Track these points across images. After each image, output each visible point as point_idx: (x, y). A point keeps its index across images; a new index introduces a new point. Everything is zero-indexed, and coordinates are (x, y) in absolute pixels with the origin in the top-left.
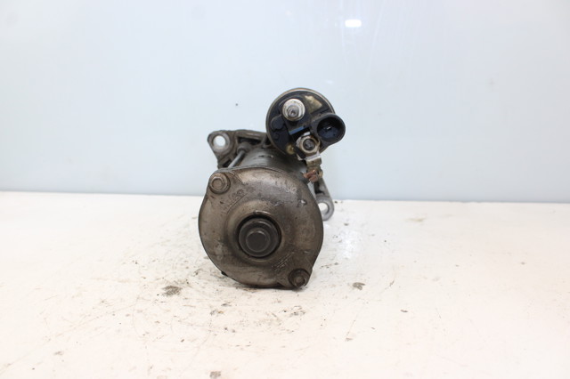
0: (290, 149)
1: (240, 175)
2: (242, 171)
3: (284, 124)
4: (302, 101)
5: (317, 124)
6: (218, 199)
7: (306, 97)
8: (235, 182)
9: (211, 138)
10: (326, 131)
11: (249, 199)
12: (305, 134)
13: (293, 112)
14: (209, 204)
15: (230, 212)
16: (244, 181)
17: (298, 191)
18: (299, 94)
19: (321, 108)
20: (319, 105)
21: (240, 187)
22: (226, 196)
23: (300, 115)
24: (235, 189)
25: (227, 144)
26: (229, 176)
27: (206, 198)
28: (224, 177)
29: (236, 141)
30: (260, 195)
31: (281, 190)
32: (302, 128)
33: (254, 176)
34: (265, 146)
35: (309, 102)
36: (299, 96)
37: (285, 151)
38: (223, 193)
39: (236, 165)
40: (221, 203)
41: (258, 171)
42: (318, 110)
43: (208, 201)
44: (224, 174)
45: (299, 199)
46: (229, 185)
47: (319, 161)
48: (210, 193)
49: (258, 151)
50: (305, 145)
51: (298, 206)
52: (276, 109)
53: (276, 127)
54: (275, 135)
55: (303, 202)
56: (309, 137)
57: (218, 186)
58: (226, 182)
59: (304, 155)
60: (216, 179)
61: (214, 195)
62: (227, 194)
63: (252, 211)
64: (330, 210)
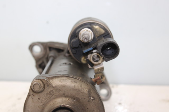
0: (83, 60)
1: (51, 81)
2: (52, 78)
3: (80, 44)
4: (92, 30)
5: (101, 47)
6: (37, 96)
7: (94, 26)
8: (48, 86)
9: (31, 47)
10: (107, 50)
11: (57, 97)
12: (94, 51)
13: (86, 38)
14: (30, 100)
15: (45, 105)
16: (54, 85)
17: (89, 92)
18: (89, 25)
19: (104, 34)
20: (103, 31)
21: (51, 89)
22: (42, 95)
23: (90, 39)
24: (48, 90)
25: (41, 51)
26: (44, 82)
27: (29, 95)
28: (41, 82)
29: (48, 50)
30: (64, 94)
31: (78, 91)
32: (91, 48)
33: (60, 81)
34: (67, 55)
35: (96, 29)
36: (89, 26)
37: (80, 61)
38: (40, 92)
39: (47, 73)
40: (39, 99)
41: (63, 78)
42: (102, 35)
43: (30, 97)
44: (41, 80)
45: (90, 96)
46: (44, 88)
47: (102, 69)
48: (32, 93)
49: (63, 59)
50: (93, 59)
51: (89, 101)
52: (74, 35)
53: (74, 46)
54: (73, 51)
55: (92, 98)
56: (96, 54)
57: (37, 89)
58: (42, 85)
59: (92, 65)
60: (36, 84)
61: (34, 94)
62: (43, 93)
63: (59, 105)
64: (109, 95)
